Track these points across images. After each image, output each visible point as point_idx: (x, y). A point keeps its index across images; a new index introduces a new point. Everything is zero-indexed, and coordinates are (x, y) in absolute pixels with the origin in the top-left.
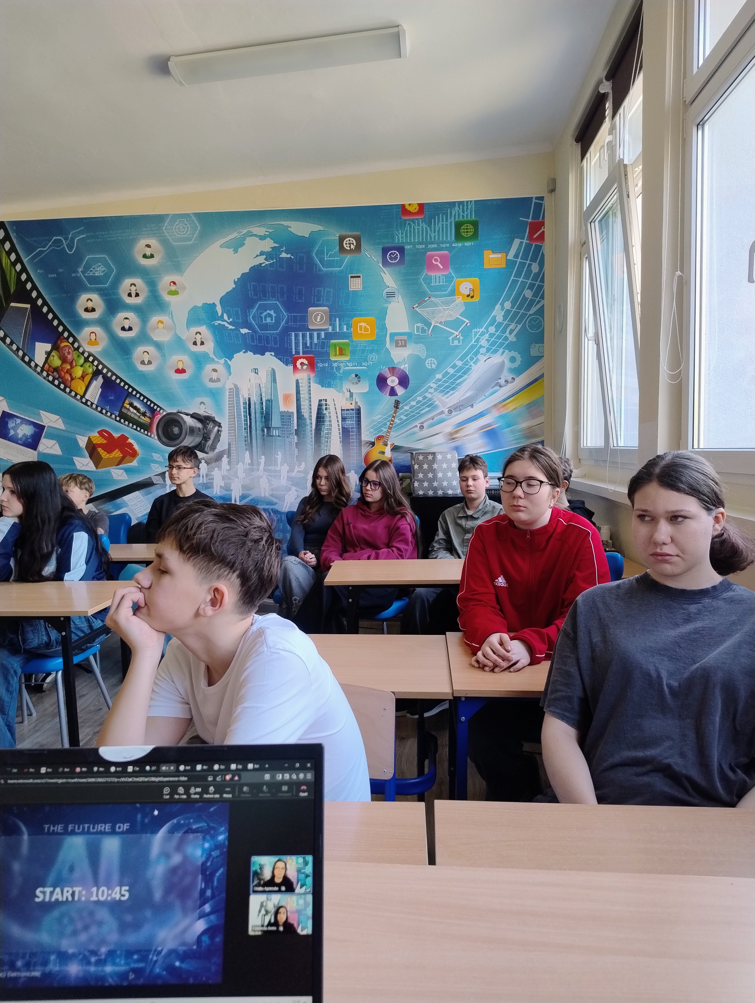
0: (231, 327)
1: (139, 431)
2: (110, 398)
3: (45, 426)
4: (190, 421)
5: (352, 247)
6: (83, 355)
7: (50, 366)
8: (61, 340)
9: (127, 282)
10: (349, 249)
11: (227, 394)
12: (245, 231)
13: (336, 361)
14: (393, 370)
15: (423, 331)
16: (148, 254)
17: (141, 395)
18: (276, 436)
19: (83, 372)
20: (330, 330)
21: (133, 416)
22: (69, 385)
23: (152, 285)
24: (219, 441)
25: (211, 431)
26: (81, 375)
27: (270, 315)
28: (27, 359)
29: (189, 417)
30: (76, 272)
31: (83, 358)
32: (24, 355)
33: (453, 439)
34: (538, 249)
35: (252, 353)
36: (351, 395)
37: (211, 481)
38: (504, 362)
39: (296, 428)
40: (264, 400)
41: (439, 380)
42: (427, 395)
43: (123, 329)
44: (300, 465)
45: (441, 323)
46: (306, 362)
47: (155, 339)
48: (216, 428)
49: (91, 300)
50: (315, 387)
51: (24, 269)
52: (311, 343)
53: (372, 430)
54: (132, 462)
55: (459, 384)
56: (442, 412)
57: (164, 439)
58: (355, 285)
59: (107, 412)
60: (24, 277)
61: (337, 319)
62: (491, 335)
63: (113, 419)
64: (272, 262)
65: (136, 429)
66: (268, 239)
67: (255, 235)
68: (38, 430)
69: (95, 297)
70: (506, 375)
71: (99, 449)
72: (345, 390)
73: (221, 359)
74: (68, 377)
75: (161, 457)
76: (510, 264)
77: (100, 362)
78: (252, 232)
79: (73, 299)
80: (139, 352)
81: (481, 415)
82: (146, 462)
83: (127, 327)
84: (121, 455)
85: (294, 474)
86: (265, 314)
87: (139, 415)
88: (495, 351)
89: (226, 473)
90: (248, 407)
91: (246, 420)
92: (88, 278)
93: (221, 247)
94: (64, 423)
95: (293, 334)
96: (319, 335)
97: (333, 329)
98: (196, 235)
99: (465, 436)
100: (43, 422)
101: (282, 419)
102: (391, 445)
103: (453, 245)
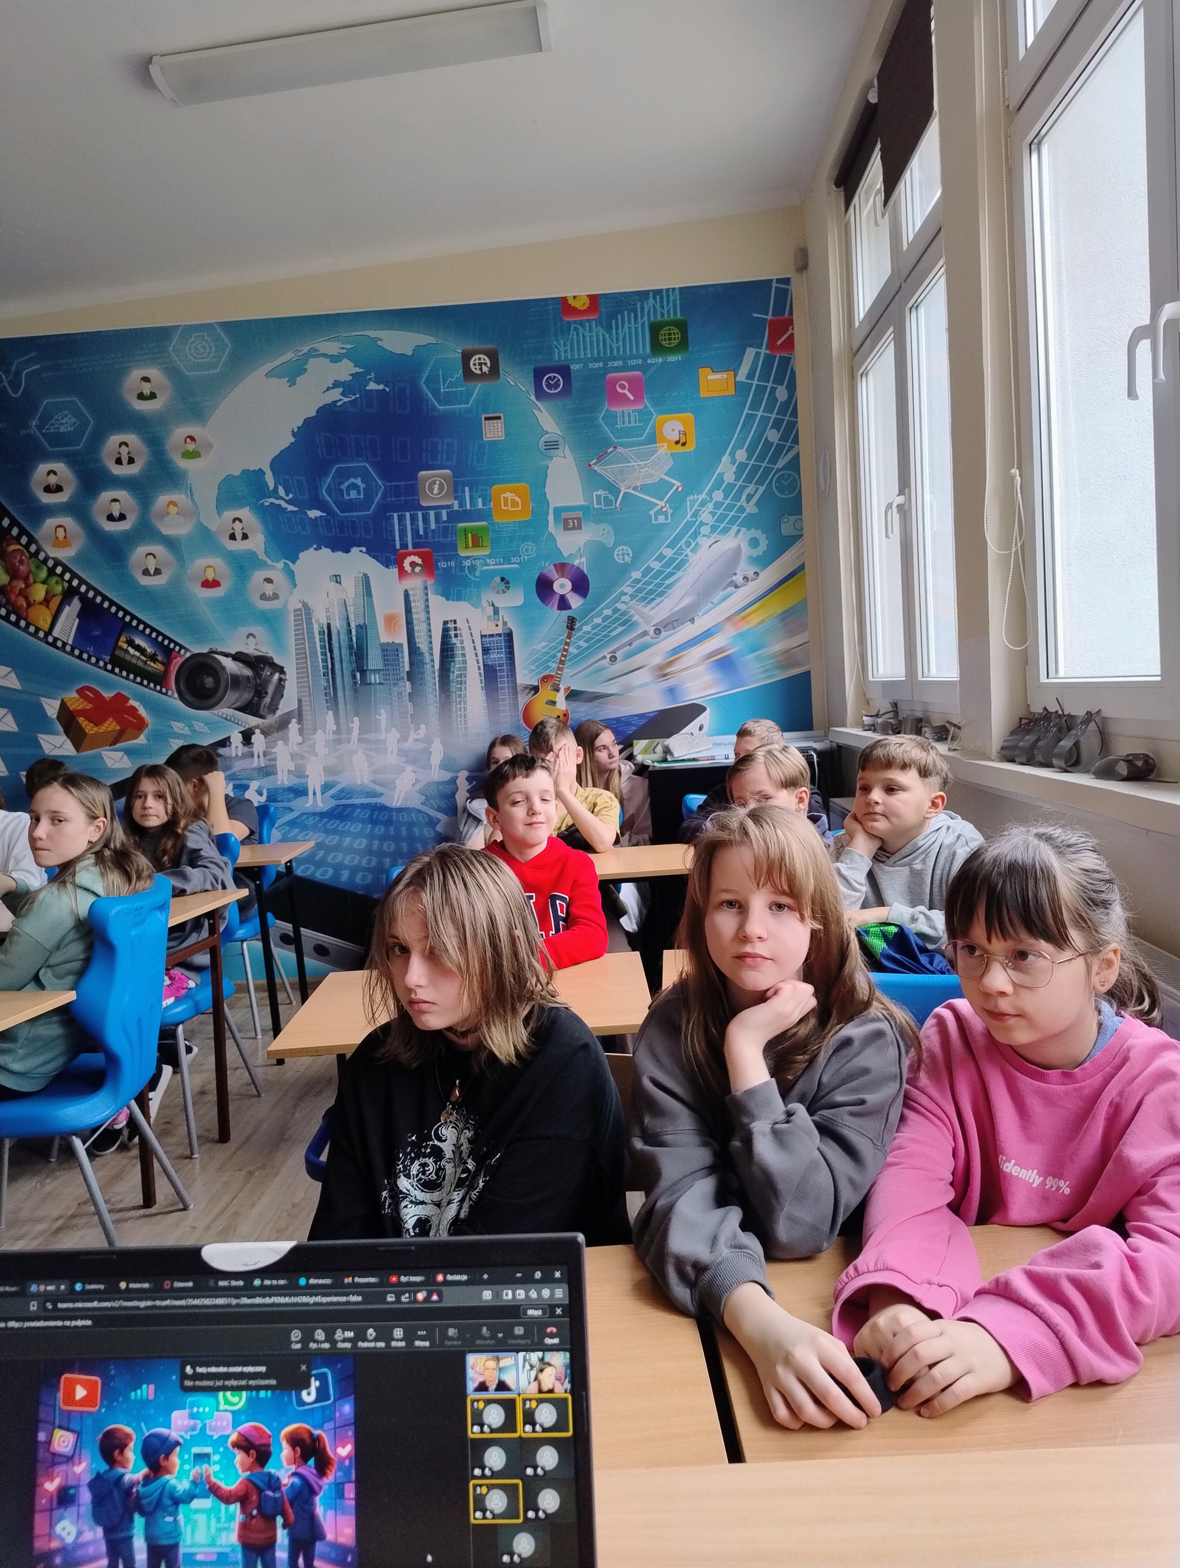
0: (291, 508)
1: (146, 687)
2: (94, 633)
4: (231, 666)
5: (485, 369)
6: (46, 565)
8: (7, 542)
9: (114, 440)
10: (479, 372)
11: (292, 618)
12: (305, 349)
13: (468, 558)
14: (561, 568)
15: (607, 501)
17: (147, 626)
18: (376, 684)
19: (47, 592)
20: (456, 507)
21: (134, 661)
22: (25, 614)
23: (155, 443)
24: (282, 696)
25: (267, 681)
26: (43, 598)
27: (355, 486)
29: (230, 659)
30: (27, 426)
31: (45, 569)
33: (665, 675)
34: (785, 363)
35: (329, 550)
36: (496, 611)
37: (272, 763)
38: (739, 546)
39: (407, 668)
40: (353, 625)
41: (637, 581)
42: (618, 605)
43: (111, 518)
44: (417, 729)
45: (636, 488)
46: (419, 561)
47: (165, 531)
48: (277, 676)
50: (436, 601)
52: (425, 529)
53: (533, 667)
54: (137, 737)
55: (669, 587)
56: (645, 633)
57: (189, 698)
58: (493, 432)
59: (90, 657)
61: (467, 489)
62: (718, 505)
63: (100, 668)
64: (353, 398)
65: (141, 684)
66: (345, 360)
67: (325, 355)
69: (60, 467)
70: (744, 568)
71: (81, 720)
72: (485, 604)
73: (278, 562)
74: (22, 602)
75: (186, 728)
76: (741, 388)
77: (74, 575)
78: (317, 350)
79: (24, 471)
80: (139, 554)
81: (707, 635)
82: (158, 737)
83: (116, 514)
84: (118, 728)
85: (409, 744)
86: (346, 484)
87: (144, 658)
88: (725, 531)
89: (296, 749)
90: (326, 639)
91: (325, 661)
92: (48, 437)
93: (268, 375)
94: (18, 678)
95: (396, 515)
96: (438, 517)
97: (461, 506)
98: (224, 359)
99: (686, 668)
101: (384, 656)
102: (567, 689)
103: (649, 361)
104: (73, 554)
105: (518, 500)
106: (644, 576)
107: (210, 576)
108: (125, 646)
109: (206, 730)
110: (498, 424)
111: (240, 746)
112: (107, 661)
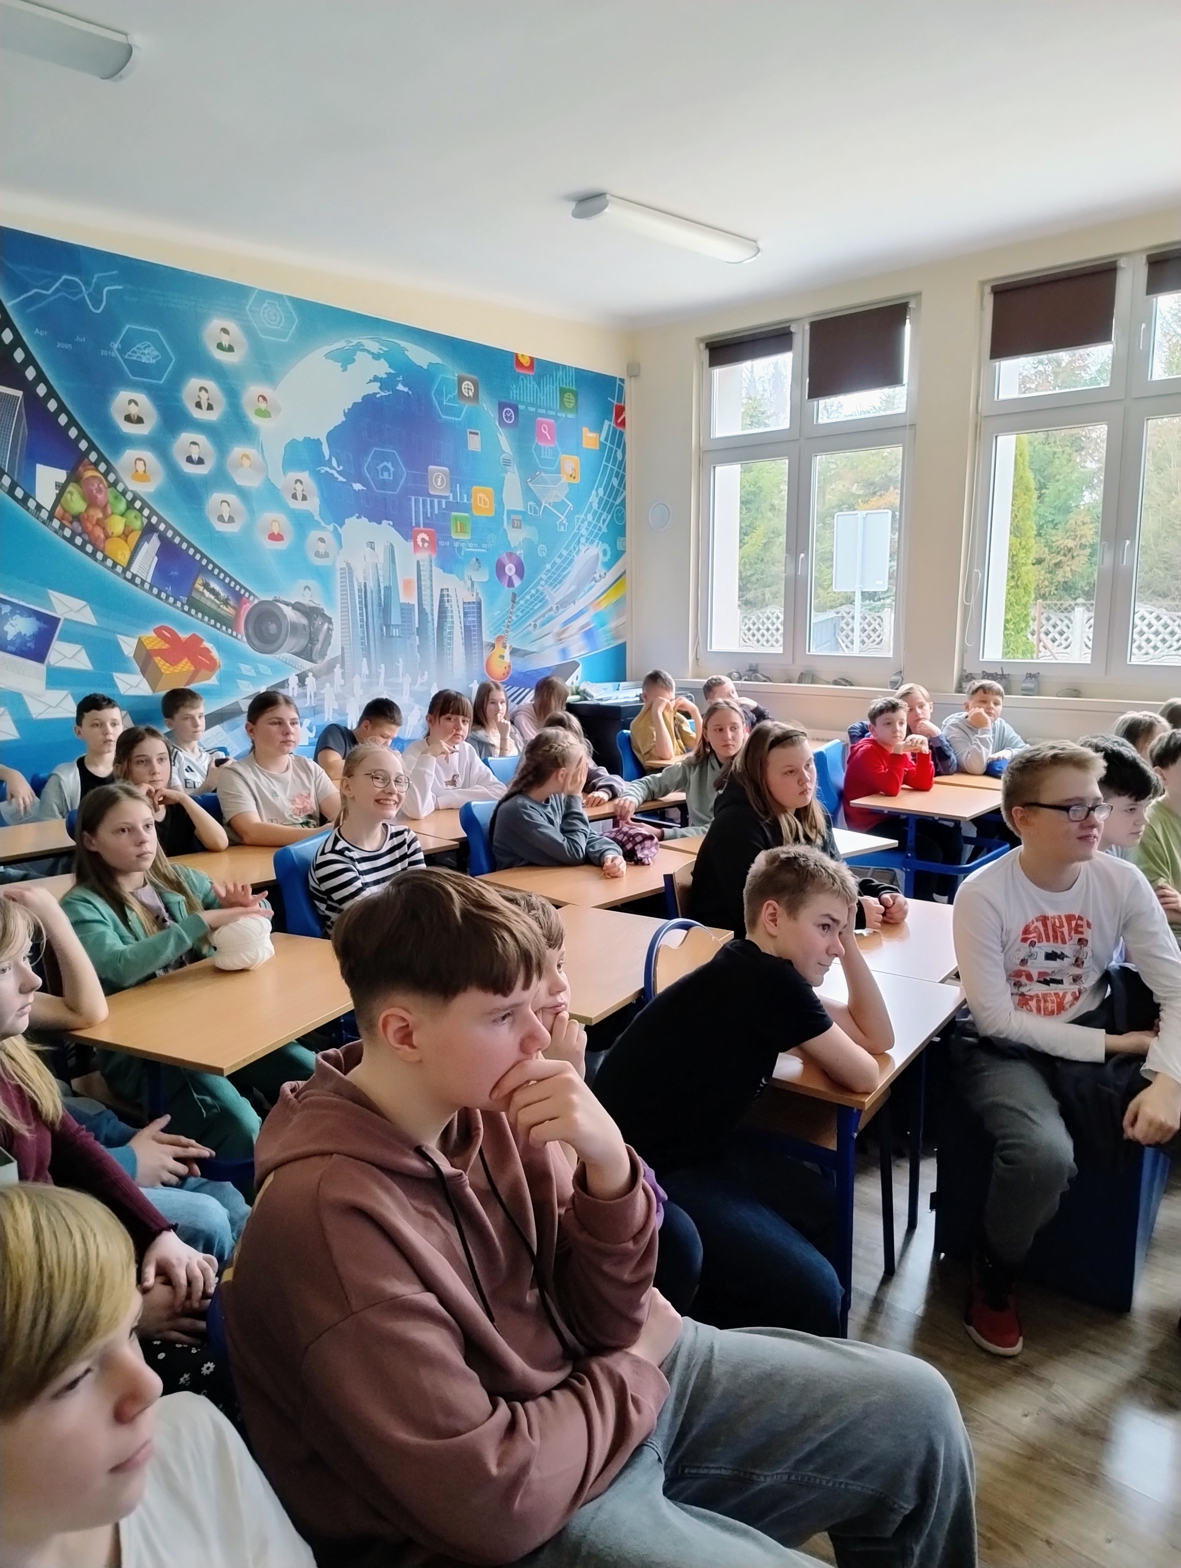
0: (341, 479)
1: (219, 629)
2: (172, 573)
3: (59, 619)
4: (291, 614)
5: (471, 394)
6: (124, 496)
7: (65, 511)
8: (84, 466)
9: (194, 383)
11: (338, 575)
12: (355, 342)
13: (457, 540)
14: (510, 555)
15: (535, 512)
16: (225, 343)
17: (221, 570)
18: (396, 637)
19: (125, 526)
20: (451, 499)
21: (209, 604)
22: (102, 546)
23: (232, 395)
24: (330, 643)
25: (319, 630)
26: (121, 531)
27: (386, 469)
28: (19, 493)
29: (290, 608)
30: (109, 349)
31: (124, 501)
32: (13, 485)
33: (561, 640)
34: (621, 434)
35: (366, 520)
36: (473, 585)
38: (598, 554)
39: (417, 626)
40: (382, 586)
41: (549, 571)
42: (539, 587)
43: (189, 460)
44: (423, 675)
45: (550, 504)
46: (427, 538)
47: (239, 482)
48: (326, 626)
49: (136, 403)
50: (437, 571)
51: (7, 322)
52: (432, 513)
53: (492, 629)
54: (209, 678)
55: (564, 577)
56: (551, 609)
57: (256, 641)
58: (474, 443)
59: (168, 596)
60: (7, 336)
61: (458, 485)
62: (590, 523)
63: (177, 608)
64: (388, 393)
65: (214, 626)
66: (382, 360)
67: (368, 351)
68: (45, 626)
69: (142, 398)
70: (601, 570)
71: (157, 659)
72: (466, 578)
73: (329, 524)
74: (99, 532)
75: (253, 670)
76: (602, 446)
77: (153, 512)
78: (363, 345)
79: (105, 396)
81: (581, 613)
82: (230, 678)
83: (195, 457)
84: (192, 668)
85: (417, 687)
86: (382, 465)
87: (218, 602)
88: (592, 542)
90: (363, 595)
91: (361, 614)
92: (131, 363)
93: (328, 356)
94: (94, 612)
95: (413, 498)
96: (440, 503)
97: (455, 497)
98: (292, 331)
99: (571, 636)
100: (55, 611)
101: (402, 613)
102: (510, 647)
103: (559, 414)
104: (152, 490)
105: (487, 500)
106: (552, 567)
109: (269, 672)
111: (296, 687)
112: (184, 601)
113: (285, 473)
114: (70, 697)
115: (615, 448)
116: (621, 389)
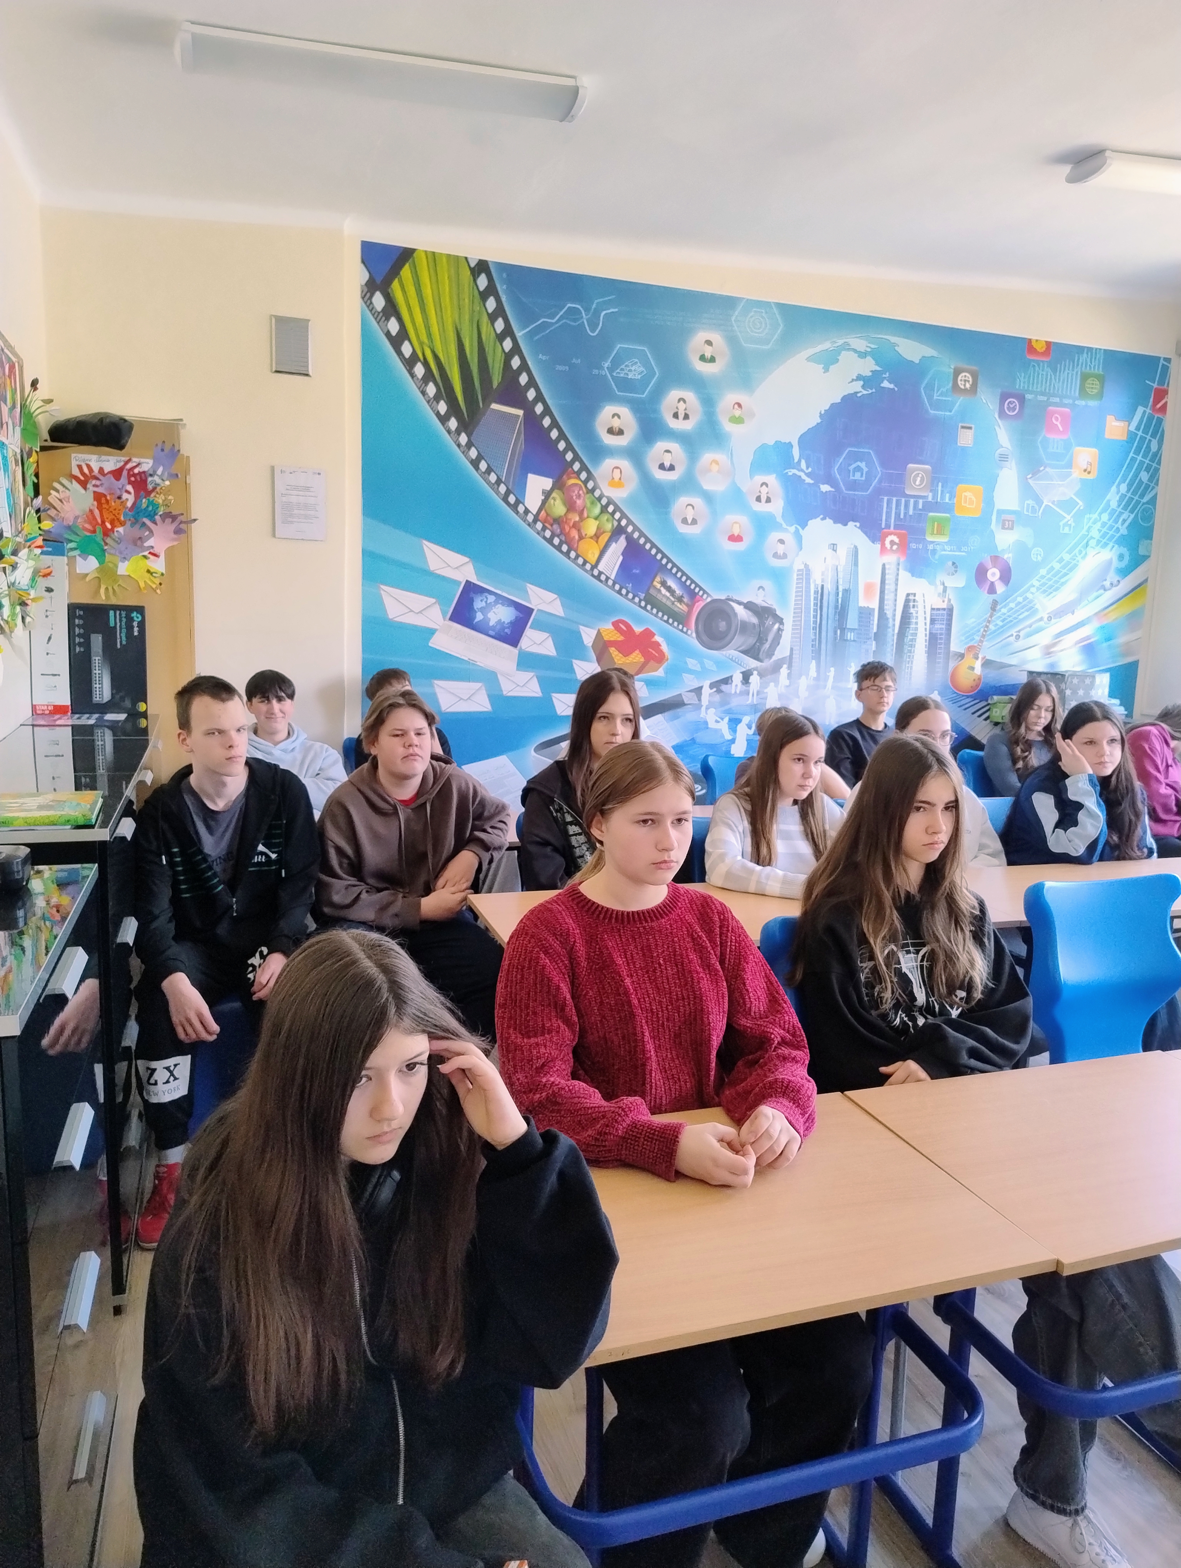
0: (808, 480)
1: (671, 625)
2: (634, 571)
3: (533, 610)
4: (742, 613)
5: (968, 386)
6: (600, 502)
7: (548, 515)
8: (568, 474)
9: (674, 394)
10: (962, 387)
11: (795, 577)
12: (840, 342)
13: (932, 542)
14: (995, 559)
15: (1034, 510)
16: (708, 355)
17: (679, 569)
18: (851, 641)
19: (598, 528)
20: (930, 499)
21: (664, 600)
22: (575, 546)
23: (708, 403)
24: (779, 643)
25: (769, 629)
26: (594, 533)
27: (859, 469)
28: (512, 499)
29: (742, 607)
30: (600, 368)
31: (599, 506)
32: (508, 492)
34: (1160, 422)
35: (831, 521)
36: (945, 590)
38: (1111, 560)
39: (875, 630)
40: (841, 589)
41: (1043, 577)
42: (1028, 595)
43: (662, 467)
45: (1053, 503)
46: (896, 540)
47: (706, 487)
48: (777, 626)
49: (619, 417)
50: (904, 575)
51: (516, 349)
52: (905, 514)
53: (963, 638)
54: (656, 671)
55: (1063, 584)
56: (1041, 619)
57: (705, 638)
58: (966, 438)
59: (628, 593)
60: (516, 362)
61: (940, 484)
62: (1104, 524)
63: (635, 603)
64: (870, 391)
65: (667, 622)
66: (869, 358)
67: (855, 351)
68: (522, 616)
69: (625, 412)
70: (1112, 577)
71: (612, 650)
72: (938, 583)
73: (791, 526)
74: (574, 534)
75: (699, 665)
76: (1132, 436)
77: (624, 515)
78: (849, 345)
79: (592, 411)
80: (681, 504)
81: (1080, 625)
82: (677, 671)
83: (667, 464)
84: (642, 660)
86: (853, 466)
87: (673, 599)
88: (1106, 544)
90: (819, 598)
91: (815, 617)
92: (617, 381)
93: (808, 359)
94: (563, 605)
95: (886, 498)
96: (916, 503)
97: (935, 496)
98: (776, 337)
99: (1062, 650)
100: (530, 602)
101: (860, 617)
102: (983, 658)
103: (1076, 402)
106: (1048, 573)
107: (736, 532)
108: (658, 586)
109: (714, 668)
110: (969, 434)
111: (740, 684)
112: (642, 597)
113: (751, 477)
114: (535, 679)
115: (1148, 437)
116: (1166, 369)
